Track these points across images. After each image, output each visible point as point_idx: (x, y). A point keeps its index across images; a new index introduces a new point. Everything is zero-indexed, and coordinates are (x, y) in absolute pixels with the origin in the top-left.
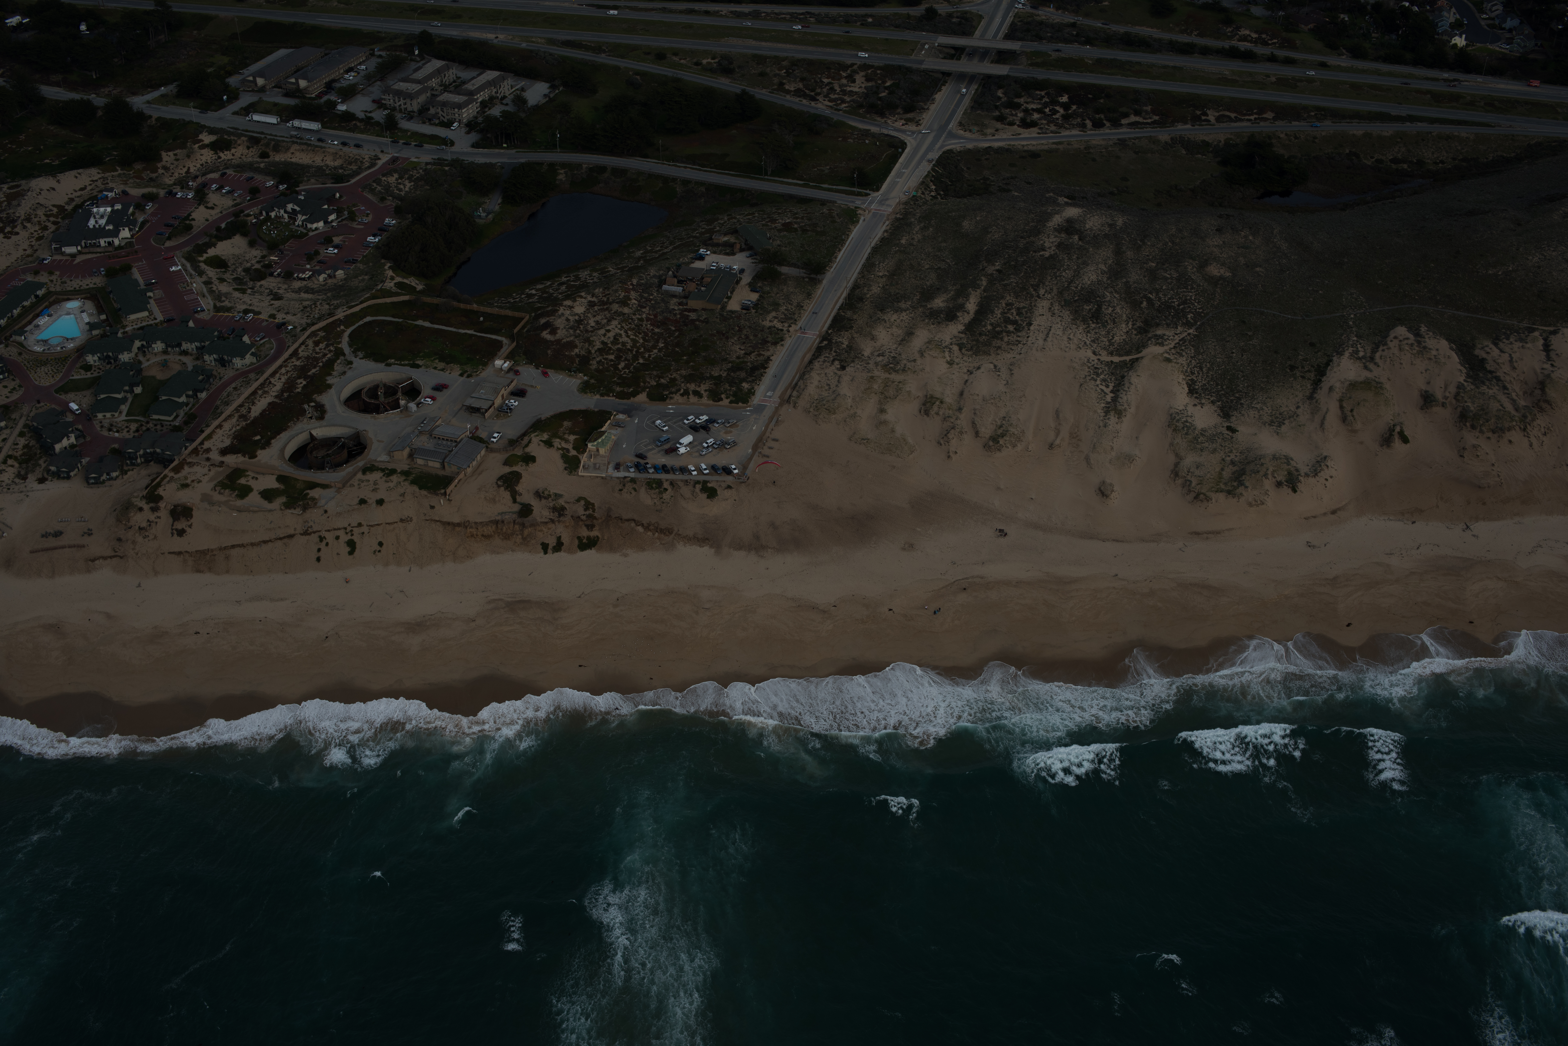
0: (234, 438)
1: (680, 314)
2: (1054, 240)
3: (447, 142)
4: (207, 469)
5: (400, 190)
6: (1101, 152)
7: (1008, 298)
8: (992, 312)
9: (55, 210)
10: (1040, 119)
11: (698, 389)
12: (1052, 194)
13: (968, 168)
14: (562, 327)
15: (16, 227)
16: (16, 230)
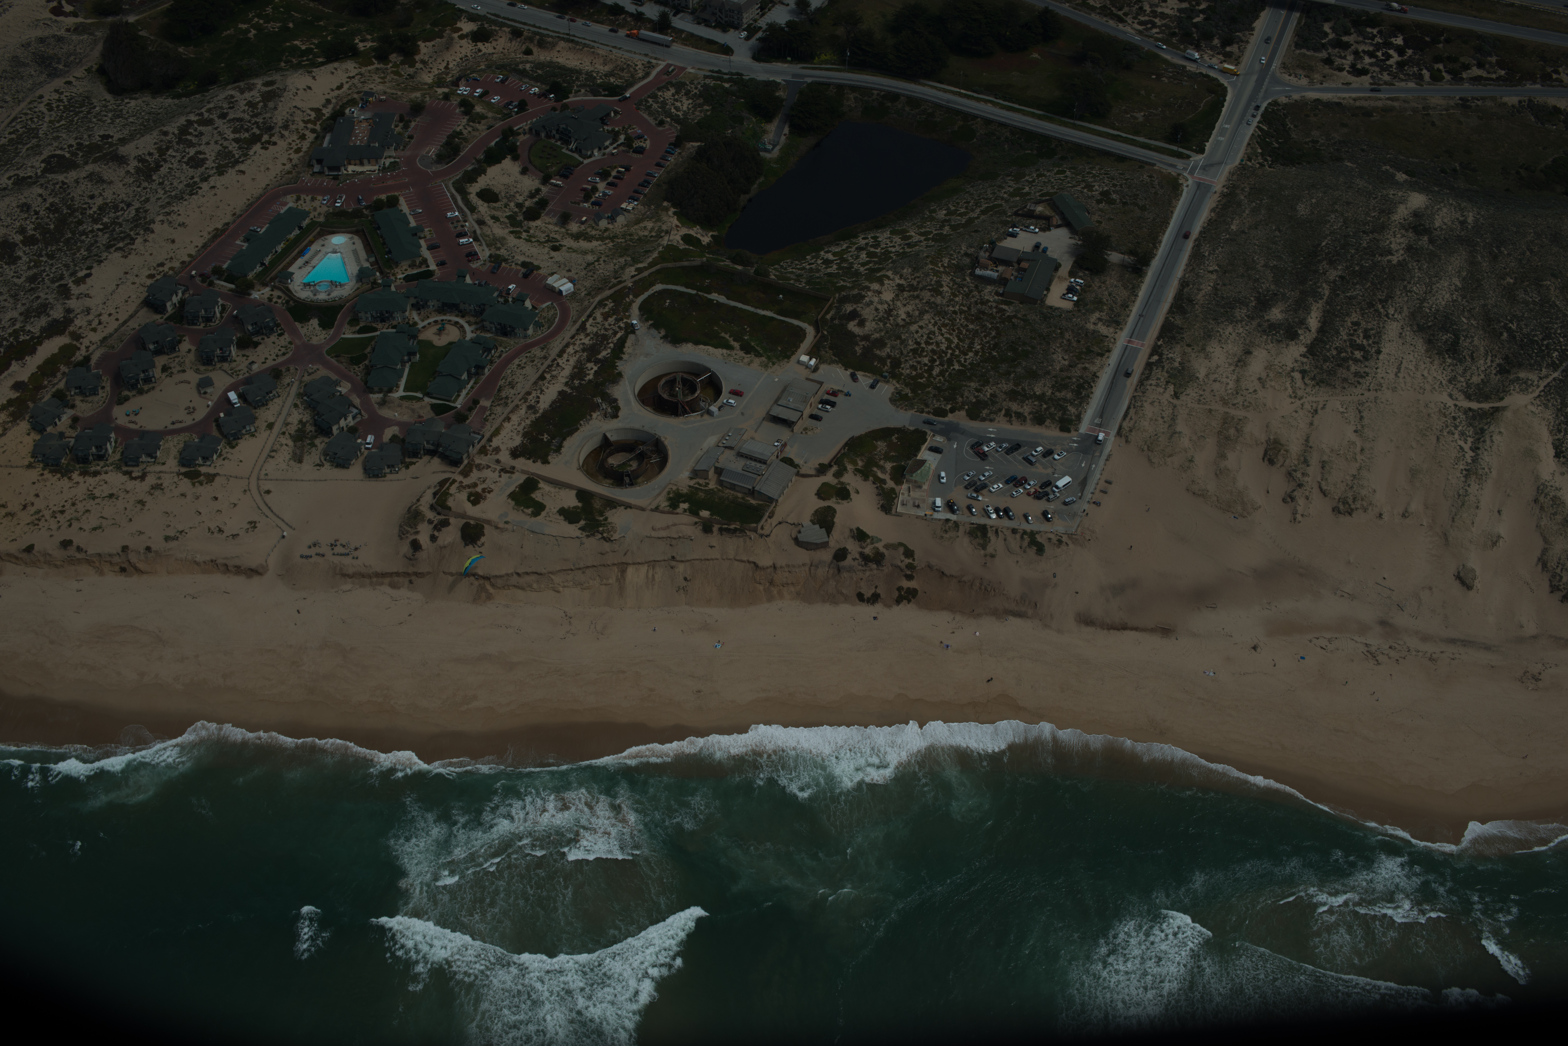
0: (525, 435)
1: (996, 307)
2: (1402, 240)
3: (727, 50)
4: (497, 473)
5: (677, 109)
6: (1441, 115)
7: (1354, 315)
8: (1338, 333)
9: (313, 115)
10: (1371, 64)
11: (1021, 410)
12: (1388, 167)
13: (1295, 126)
14: (871, 318)
15: (272, 135)
16: (274, 139)
